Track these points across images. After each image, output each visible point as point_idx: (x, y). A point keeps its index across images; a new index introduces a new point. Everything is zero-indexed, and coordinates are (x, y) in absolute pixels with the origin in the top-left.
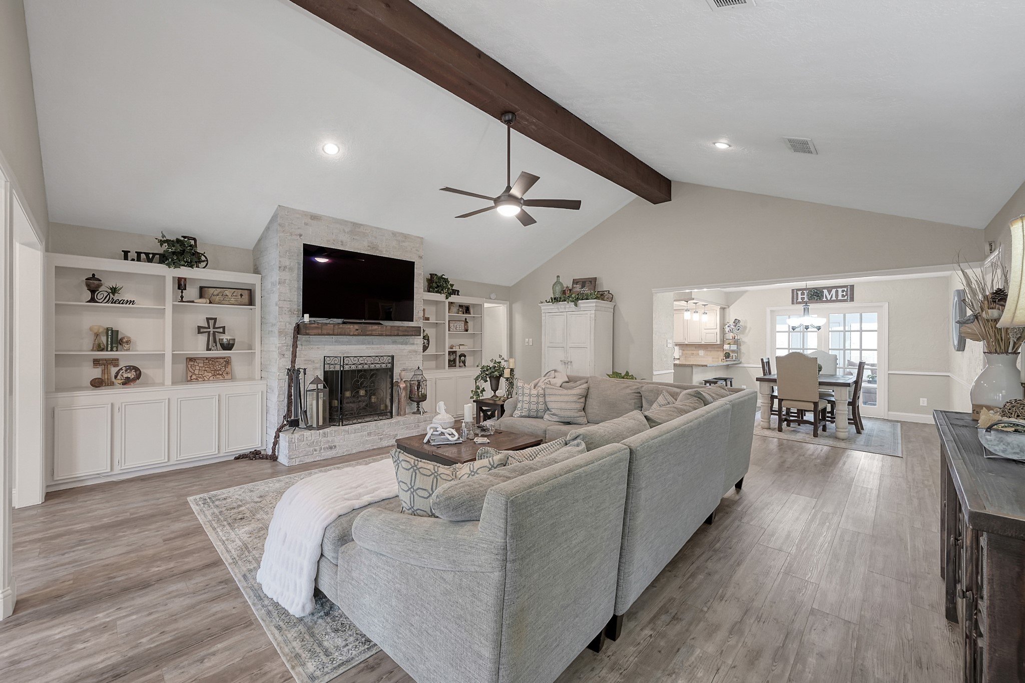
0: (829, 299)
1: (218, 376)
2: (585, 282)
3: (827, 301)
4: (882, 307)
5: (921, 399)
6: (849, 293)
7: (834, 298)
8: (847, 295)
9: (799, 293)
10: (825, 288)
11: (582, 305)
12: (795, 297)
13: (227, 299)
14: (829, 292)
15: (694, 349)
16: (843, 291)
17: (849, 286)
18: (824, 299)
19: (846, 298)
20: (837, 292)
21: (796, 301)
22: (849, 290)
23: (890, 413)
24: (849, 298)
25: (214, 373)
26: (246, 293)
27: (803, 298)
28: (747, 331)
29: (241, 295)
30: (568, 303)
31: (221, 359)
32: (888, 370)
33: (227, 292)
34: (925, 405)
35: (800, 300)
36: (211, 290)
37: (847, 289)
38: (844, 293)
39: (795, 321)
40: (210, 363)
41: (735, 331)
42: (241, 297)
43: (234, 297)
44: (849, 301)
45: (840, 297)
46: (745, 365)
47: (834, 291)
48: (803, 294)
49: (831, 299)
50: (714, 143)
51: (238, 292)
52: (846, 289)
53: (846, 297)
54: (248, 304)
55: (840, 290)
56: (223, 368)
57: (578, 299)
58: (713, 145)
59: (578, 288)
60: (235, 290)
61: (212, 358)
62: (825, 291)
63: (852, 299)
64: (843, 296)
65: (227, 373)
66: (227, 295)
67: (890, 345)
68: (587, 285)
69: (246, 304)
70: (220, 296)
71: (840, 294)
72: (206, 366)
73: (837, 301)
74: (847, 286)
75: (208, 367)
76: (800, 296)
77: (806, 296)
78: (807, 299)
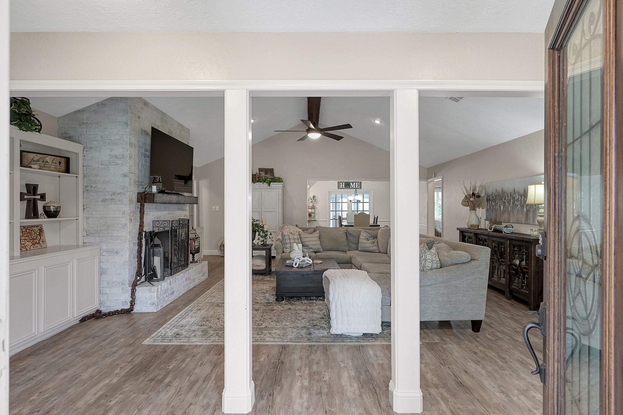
1: (37, 245)
2: (267, 171)
3: (352, 188)
4: (370, 192)
6: (360, 185)
7: (354, 187)
9: (341, 183)
11: (272, 186)
12: (339, 186)
13: (47, 166)
16: (358, 184)
20: (355, 184)
24: (360, 187)
25: (33, 242)
26: (63, 161)
27: (342, 186)
28: (318, 202)
29: (60, 163)
30: (263, 183)
31: (36, 228)
33: (48, 159)
35: (341, 187)
36: (31, 156)
39: (351, 198)
40: (28, 231)
41: (313, 202)
42: (60, 165)
43: (54, 164)
44: (360, 189)
45: (357, 187)
46: (317, 220)
47: (354, 183)
48: (342, 184)
50: (375, 120)
51: (57, 160)
54: (64, 171)
55: (357, 183)
56: (39, 236)
57: (270, 182)
58: (373, 121)
59: (263, 174)
60: (55, 157)
61: (29, 227)
62: (351, 183)
64: (358, 186)
65: (43, 242)
66: (47, 162)
68: (269, 173)
69: (63, 171)
70: (40, 162)
71: (357, 185)
72: (25, 236)
73: (355, 189)
74: (359, 182)
75: (27, 236)
76: (341, 185)
77: (344, 185)
78: (344, 187)
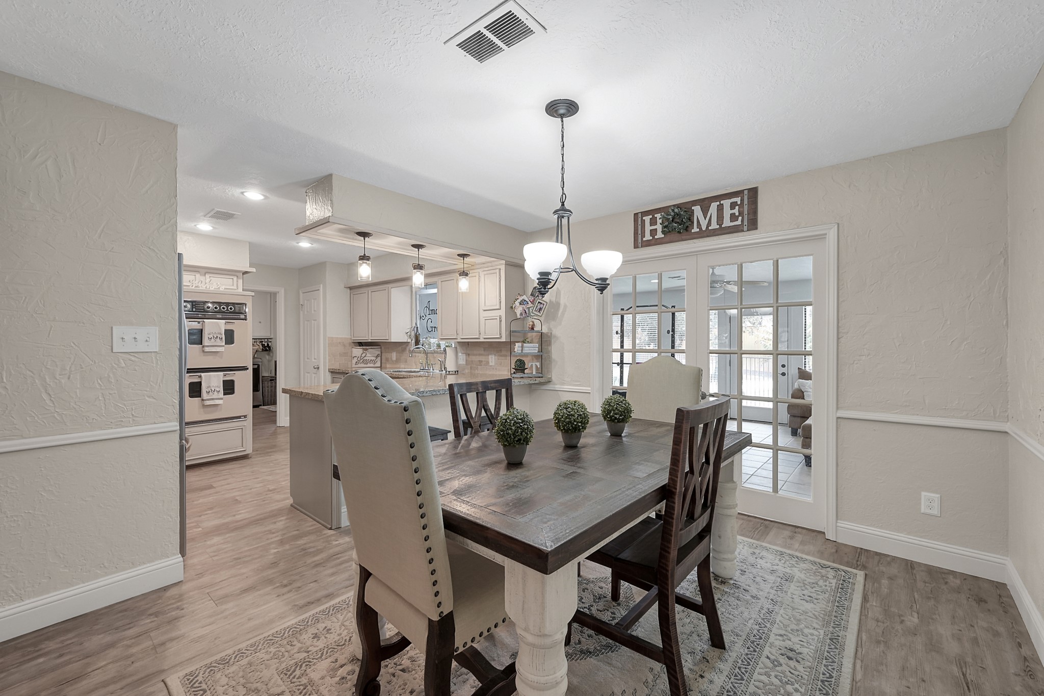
0: (704, 228)
3: (708, 233)
4: (822, 237)
5: (923, 494)
6: (746, 207)
7: (714, 225)
8: (741, 213)
9: (647, 219)
10: (695, 203)
12: (640, 232)
14: (705, 211)
15: (482, 352)
16: (733, 206)
17: (746, 192)
18: (695, 230)
19: (739, 222)
20: (720, 208)
21: (642, 239)
22: (746, 202)
23: (841, 524)
24: (746, 223)
27: (653, 233)
28: (560, 312)
32: (837, 408)
34: (936, 511)
35: (648, 237)
37: (742, 200)
38: (736, 211)
44: (745, 228)
45: (727, 223)
46: (558, 387)
47: (714, 206)
48: (653, 222)
49: (707, 227)
52: (738, 200)
53: (740, 218)
55: (727, 203)
62: (697, 210)
63: (753, 224)
64: (733, 218)
67: (842, 340)
71: (727, 212)
73: (722, 231)
74: (742, 192)
76: (648, 228)
77: (659, 227)
78: (660, 235)
